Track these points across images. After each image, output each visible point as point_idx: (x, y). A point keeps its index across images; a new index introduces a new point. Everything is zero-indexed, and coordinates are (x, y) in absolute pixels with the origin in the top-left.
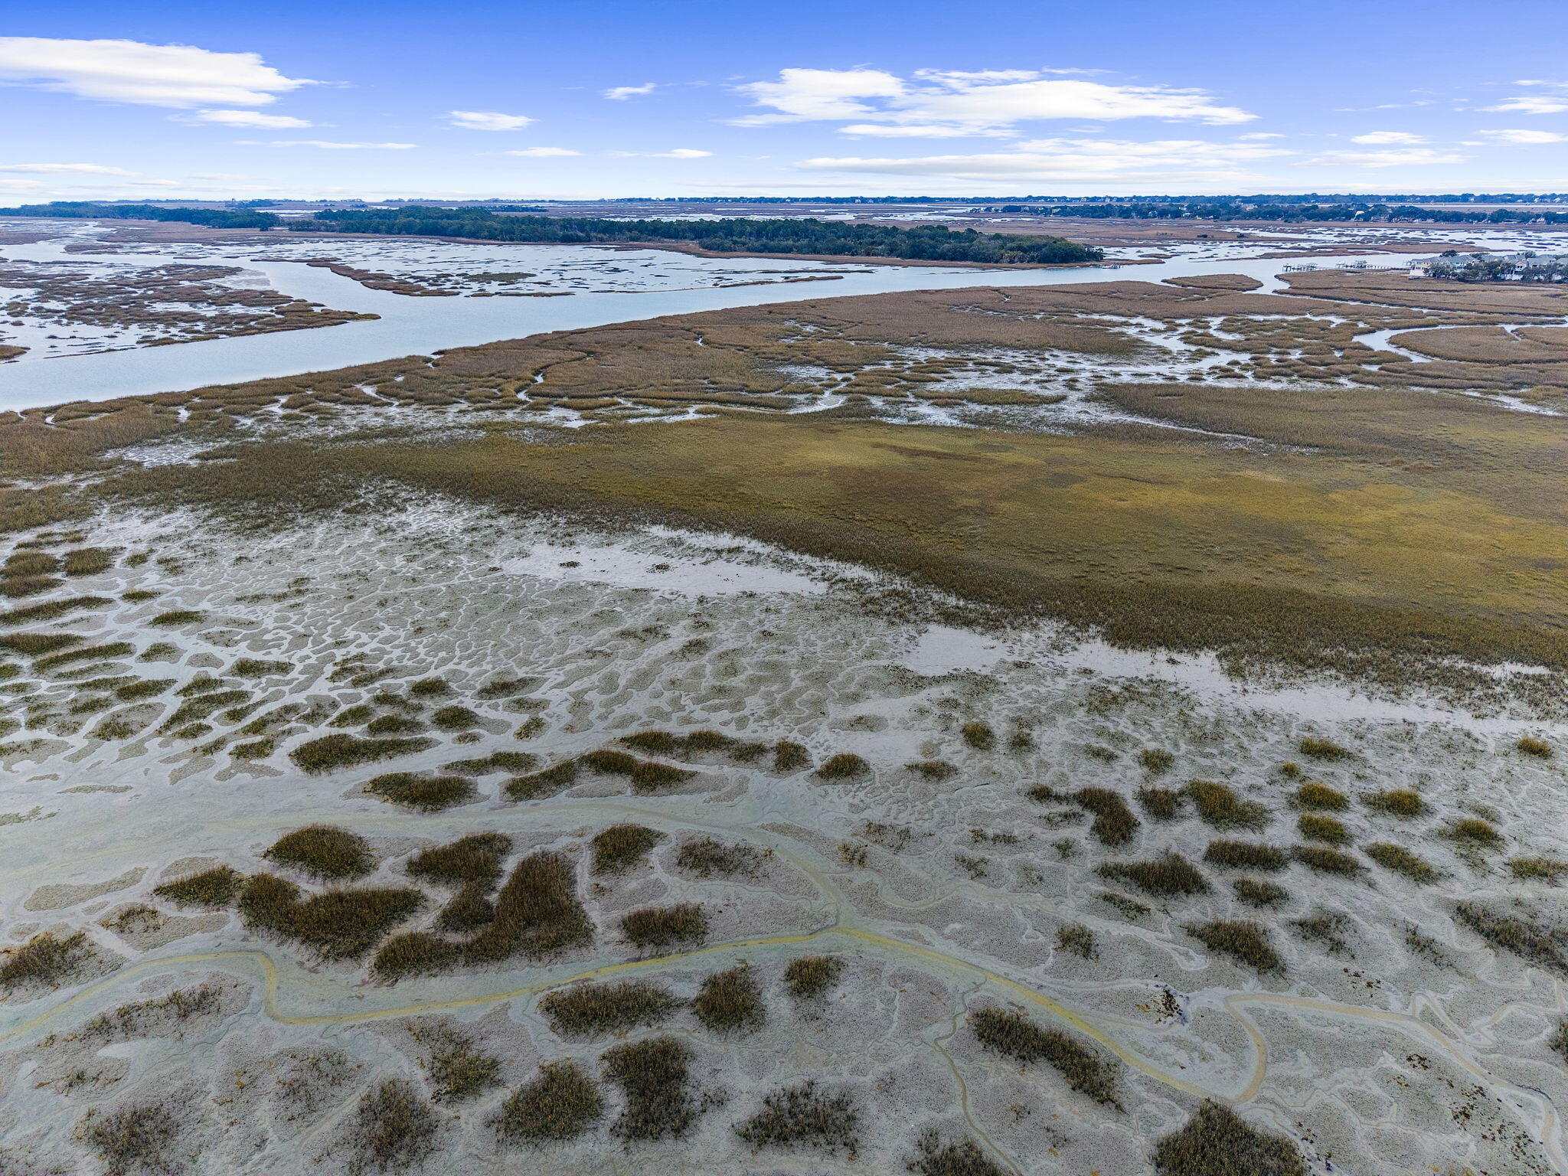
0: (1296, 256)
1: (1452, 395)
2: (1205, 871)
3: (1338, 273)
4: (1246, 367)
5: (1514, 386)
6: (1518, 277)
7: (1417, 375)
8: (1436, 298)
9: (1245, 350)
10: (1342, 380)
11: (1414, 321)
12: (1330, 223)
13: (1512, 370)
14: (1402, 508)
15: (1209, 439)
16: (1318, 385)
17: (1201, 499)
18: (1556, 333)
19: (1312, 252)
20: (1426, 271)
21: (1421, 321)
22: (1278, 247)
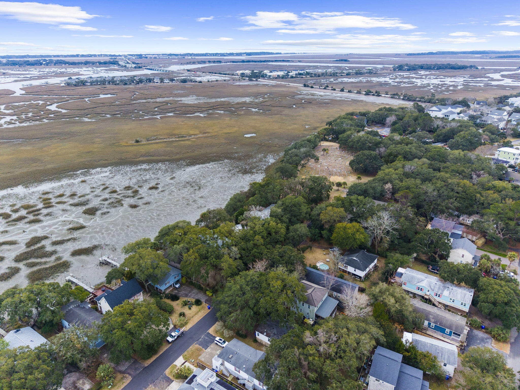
0: (25, 80)
1: (72, 120)
2: (27, 216)
3: (40, 86)
4: (16, 120)
5: (86, 115)
6: (89, 84)
7: (64, 116)
8: (68, 92)
9: (14, 115)
10: (44, 120)
11: (63, 100)
12: (35, 67)
13: (86, 111)
14: (60, 148)
15: (9, 142)
16: (38, 122)
17: (10, 157)
18: (97, 99)
19: (31, 79)
20: (65, 84)
21: (64, 100)
22: (19, 77)
